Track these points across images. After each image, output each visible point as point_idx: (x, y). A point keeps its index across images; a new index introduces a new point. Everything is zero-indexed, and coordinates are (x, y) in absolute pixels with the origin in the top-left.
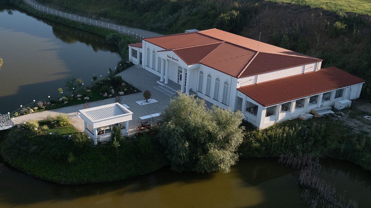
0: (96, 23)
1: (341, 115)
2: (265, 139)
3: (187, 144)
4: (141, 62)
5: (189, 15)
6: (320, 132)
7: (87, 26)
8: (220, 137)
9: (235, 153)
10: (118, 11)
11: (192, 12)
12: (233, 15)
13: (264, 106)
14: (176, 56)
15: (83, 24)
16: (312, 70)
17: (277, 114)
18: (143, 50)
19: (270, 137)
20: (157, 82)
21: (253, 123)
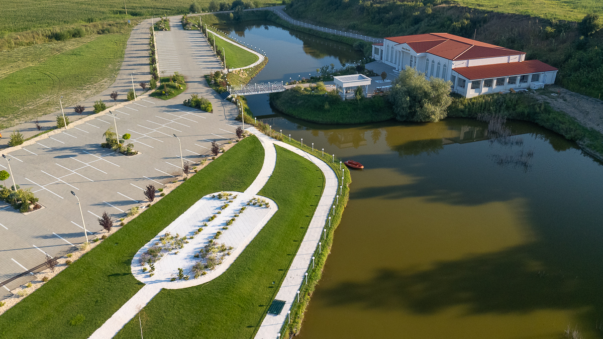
0: (345, 34)
1: (533, 92)
2: (469, 104)
3: (408, 99)
4: (381, 59)
5: (428, 25)
6: (512, 102)
7: (337, 36)
8: (432, 95)
9: (445, 111)
10: (366, 24)
11: (430, 23)
12: (464, 23)
13: (470, 80)
14: (409, 47)
15: (334, 35)
16: (517, 60)
17: (481, 88)
18: (384, 48)
19: (473, 103)
20: (393, 70)
21: (462, 94)
